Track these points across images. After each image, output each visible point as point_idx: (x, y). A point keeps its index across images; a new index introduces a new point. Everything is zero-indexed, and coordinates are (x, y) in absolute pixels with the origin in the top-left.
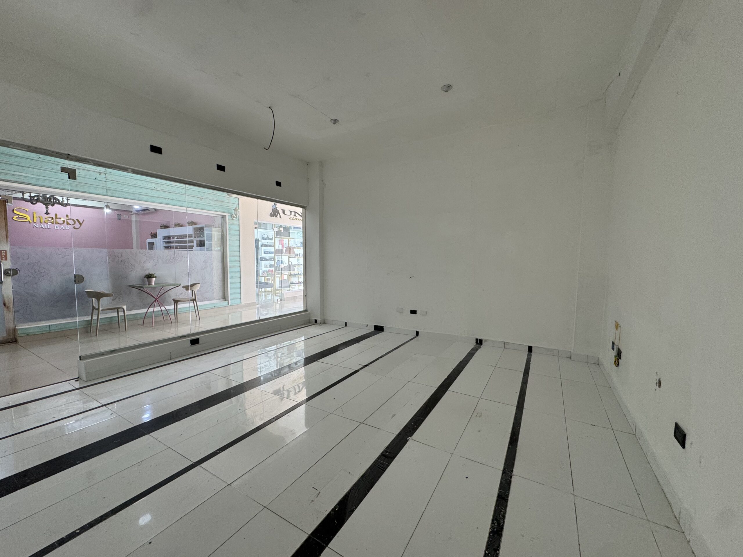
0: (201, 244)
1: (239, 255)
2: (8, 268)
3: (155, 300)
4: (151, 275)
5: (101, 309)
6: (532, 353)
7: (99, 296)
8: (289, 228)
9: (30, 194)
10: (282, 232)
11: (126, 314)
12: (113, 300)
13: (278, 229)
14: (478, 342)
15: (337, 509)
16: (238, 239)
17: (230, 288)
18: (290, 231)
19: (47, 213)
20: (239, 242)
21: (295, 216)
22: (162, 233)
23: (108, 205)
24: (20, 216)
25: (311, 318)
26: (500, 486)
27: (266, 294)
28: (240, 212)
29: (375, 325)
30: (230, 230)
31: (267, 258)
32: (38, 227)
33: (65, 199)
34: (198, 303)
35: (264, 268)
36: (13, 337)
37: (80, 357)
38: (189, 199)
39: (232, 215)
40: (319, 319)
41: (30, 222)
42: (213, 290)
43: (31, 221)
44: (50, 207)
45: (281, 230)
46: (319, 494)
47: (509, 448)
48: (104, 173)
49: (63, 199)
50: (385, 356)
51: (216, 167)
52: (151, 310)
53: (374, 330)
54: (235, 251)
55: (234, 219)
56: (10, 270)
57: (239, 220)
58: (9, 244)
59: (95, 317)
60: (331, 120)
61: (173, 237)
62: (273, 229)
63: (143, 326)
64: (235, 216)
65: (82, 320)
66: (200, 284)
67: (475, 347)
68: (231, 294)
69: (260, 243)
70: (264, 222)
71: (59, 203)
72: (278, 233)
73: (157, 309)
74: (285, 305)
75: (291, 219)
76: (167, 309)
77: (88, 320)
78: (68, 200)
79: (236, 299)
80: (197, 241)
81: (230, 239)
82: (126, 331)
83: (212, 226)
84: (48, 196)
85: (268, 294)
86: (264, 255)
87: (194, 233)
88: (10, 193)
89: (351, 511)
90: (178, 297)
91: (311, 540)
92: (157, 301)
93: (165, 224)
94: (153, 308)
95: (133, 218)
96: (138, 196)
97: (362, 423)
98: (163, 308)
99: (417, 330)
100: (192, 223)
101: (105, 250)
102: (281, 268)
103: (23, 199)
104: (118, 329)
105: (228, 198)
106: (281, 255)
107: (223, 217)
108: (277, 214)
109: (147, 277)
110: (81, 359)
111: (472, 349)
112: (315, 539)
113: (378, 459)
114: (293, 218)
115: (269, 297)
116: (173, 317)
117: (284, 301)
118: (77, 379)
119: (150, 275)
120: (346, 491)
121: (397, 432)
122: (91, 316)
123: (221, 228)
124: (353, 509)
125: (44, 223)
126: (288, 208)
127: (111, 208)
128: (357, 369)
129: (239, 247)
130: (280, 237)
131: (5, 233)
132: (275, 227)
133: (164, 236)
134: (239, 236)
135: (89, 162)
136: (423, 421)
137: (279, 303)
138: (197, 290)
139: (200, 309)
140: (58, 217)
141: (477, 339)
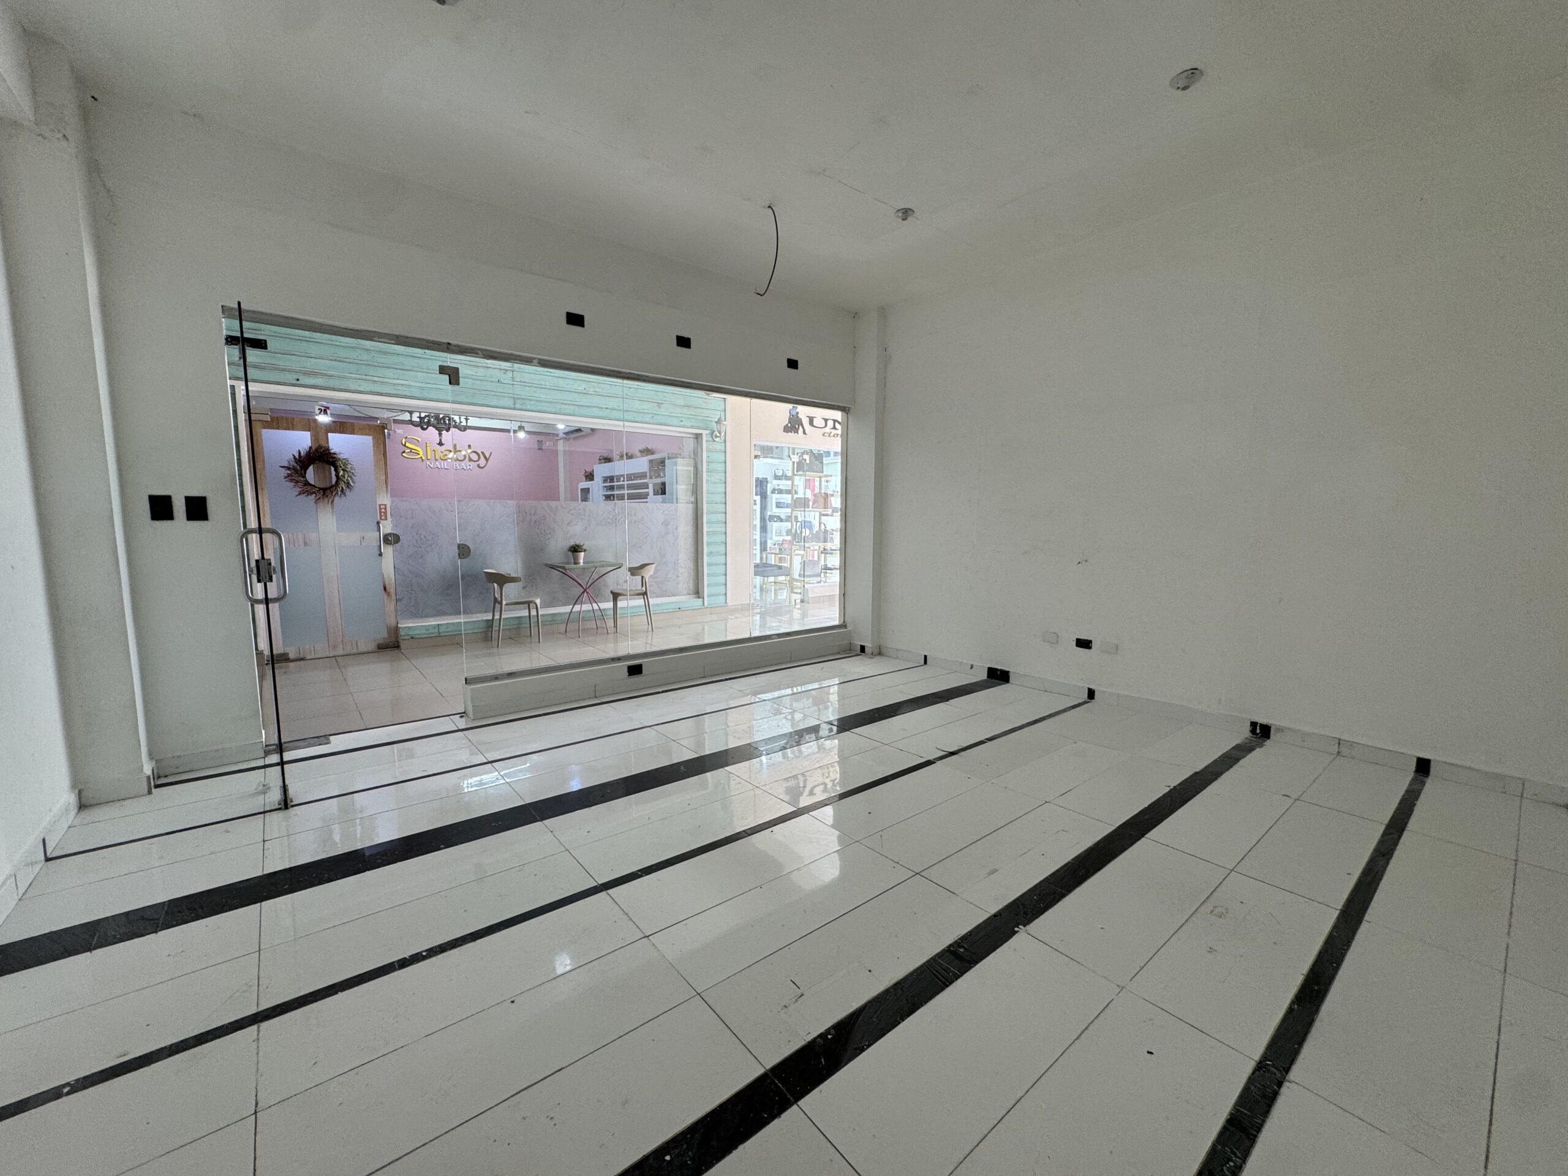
0: (662, 490)
1: (724, 511)
2: (388, 532)
3: (584, 592)
4: (578, 546)
5: (504, 603)
6: (1427, 777)
7: (501, 579)
8: (821, 454)
9: (420, 415)
10: (807, 464)
11: (540, 613)
12: (524, 588)
13: (800, 456)
14: (1258, 731)
15: (829, 1037)
16: (723, 479)
17: (708, 574)
18: (825, 460)
19: (441, 444)
20: (724, 484)
21: (834, 428)
22: (601, 471)
23: (523, 424)
24: (413, 451)
25: (853, 642)
26: (1242, 1097)
27: (777, 588)
28: (728, 424)
29: (990, 666)
30: (708, 462)
31: (782, 517)
32: (432, 466)
33: (463, 420)
34: (650, 599)
35: (776, 536)
36: (395, 640)
37: (466, 679)
38: (637, 405)
39: (714, 431)
40: (868, 645)
41: (423, 460)
42: (678, 577)
43: (424, 458)
44: (444, 432)
45: (805, 460)
46: (801, 996)
47: (1290, 1010)
48: (510, 370)
49: (460, 418)
50: (999, 737)
51: (675, 341)
52: (577, 608)
53: (988, 677)
54: (717, 503)
55: (717, 439)
56: (390, 534)
57: (725, 442)
58: (389, 495)
59: (497, 617)
60: (896, 212)
61: (618, 478)
62: (789, 457)
63: (566, 635)
64: (718, 435)
65: (480, 619)
66: (654, 565)
67: (1246, 743)
68: (708, 585)
69: (770, 487)
70: (777, 445)
71: (456, 427)
72: (800, 466)
73: (586, 607)
74: (810, 612)
75: (826, 434)
76: (601, 608)
77: (488, 621)
78: (467, 419)
79: (718, 595)
80: (654, 484)
81: (709, 479)
82: (539, 642)
83: (679, 456)
84: (441, 416)
85: (780, 589)
86: (776, 511)
87: (650, 470)
88: (395, 414)
89: (856, 1049)
90: (619, 587)
91: (769, 1081)
92: (587, 592)
93: (606, 456)
94: (580, 606)
95: (561, 446)
96: (559, 406)
97: (917, 874)
98: (595, 606)
99: (1091, 687)
100: (647, 451)
101: (512, 503)
102: (804, 537)
103: (411, 422)
104: (530, 637)
105: (706, 401)
106: (805, 511)
107: (698, 437)
108: (799, 427)
109: (572, 549)
110: (467, 682)
111: (1237, 747)
112: (777, 1082)
113: (937, 958)
114: (831, 433)
115: (783, 595)
116: (611, 623)
117: (808, 605)
118: (462, 715)
119: (576, 547)
120: (855, 1005)
121: (994, 909)
122: (491, 614)
123: (694, 459)
124: (863, 1047)
125: (439, 460)
126: (819, 413)
127: (526, 429)
128: (931, 758)
129: (724, 495)
130: (804, 473)
131: (384, 478)
132: (794, 454)
133: (604, 477)
134: (724, 474)
135: (477, 353)
136: (1063, 896)
137: (798, 606)
138: (648, 575)
139: (653, 611)
140: (458, 449)
141: (1254, 724)
